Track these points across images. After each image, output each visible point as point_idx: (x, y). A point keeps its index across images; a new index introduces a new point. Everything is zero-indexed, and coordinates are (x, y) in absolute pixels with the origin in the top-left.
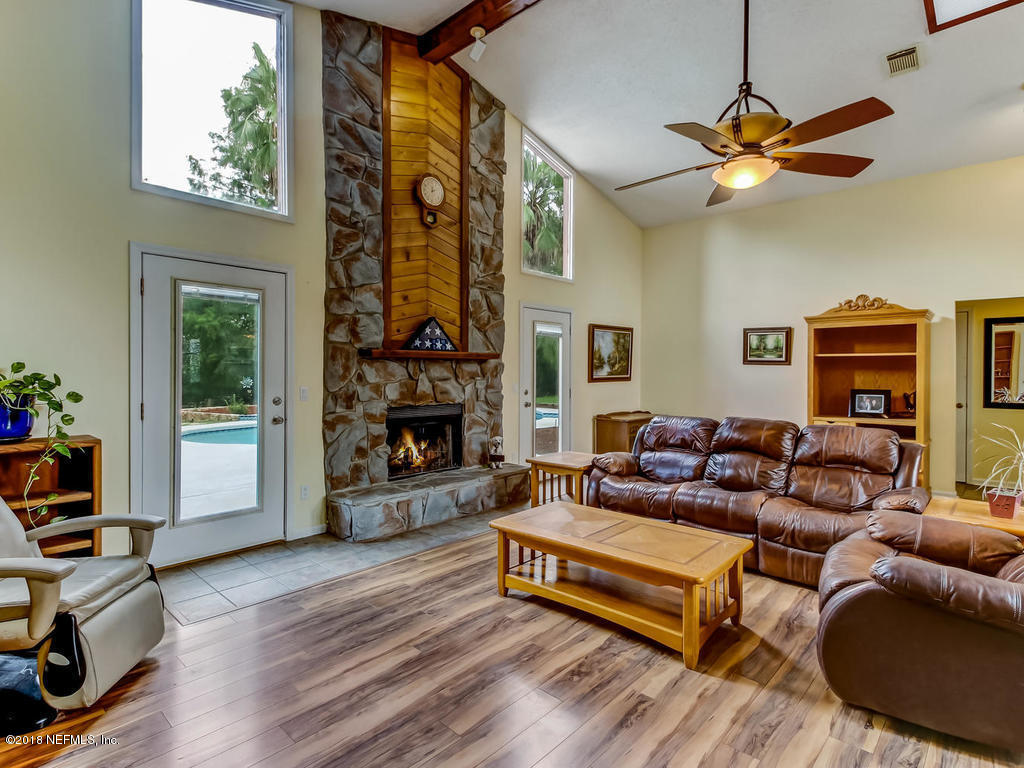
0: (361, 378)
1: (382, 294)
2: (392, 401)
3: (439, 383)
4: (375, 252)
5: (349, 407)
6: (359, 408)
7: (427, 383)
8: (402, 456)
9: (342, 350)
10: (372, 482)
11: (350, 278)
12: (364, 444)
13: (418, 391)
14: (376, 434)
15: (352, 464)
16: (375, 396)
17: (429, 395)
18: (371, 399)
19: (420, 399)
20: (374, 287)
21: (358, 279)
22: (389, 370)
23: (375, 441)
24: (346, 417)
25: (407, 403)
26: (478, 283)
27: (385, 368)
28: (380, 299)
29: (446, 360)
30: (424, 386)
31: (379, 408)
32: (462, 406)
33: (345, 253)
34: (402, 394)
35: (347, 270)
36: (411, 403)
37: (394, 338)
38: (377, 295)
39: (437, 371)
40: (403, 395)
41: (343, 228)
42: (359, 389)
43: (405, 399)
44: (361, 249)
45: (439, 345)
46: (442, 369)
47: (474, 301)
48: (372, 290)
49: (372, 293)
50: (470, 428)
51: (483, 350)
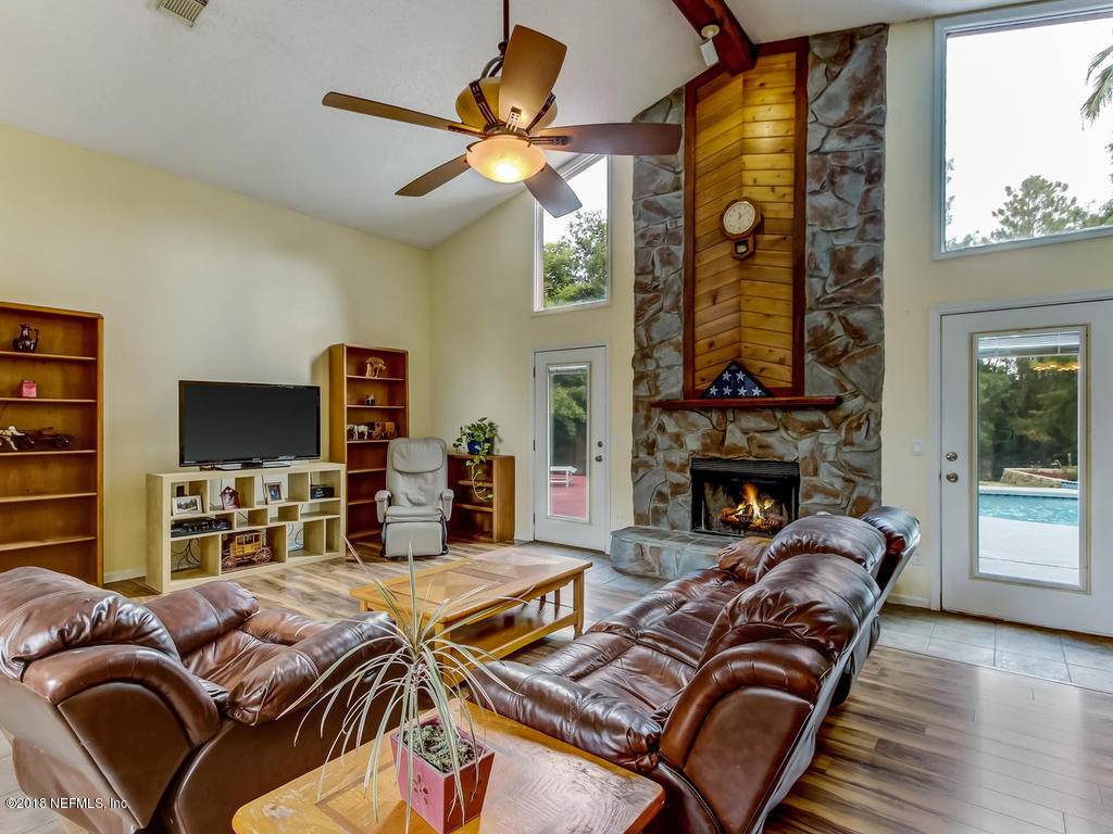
0: (661, 428)
1: (682, 347)
2: (694, 452)
3: (757, 435)
4: (675, 307)
5: (651, 453)
6: (660, 456)
7: (739, 434)
8: (741, 513)
9: (642, 402)
10: (673, 528)
11: (650, 339)
12: (666, 490)
13: (726, 443)
14: (675, 482)
15: (652, 505)
16: (674, 445)
17: (742, 448)
18: (670, 448)
19: (728, 452)
20: (672, 341)
21: (656, 337)
22: (690, 420)
23: (677, 489)
24: (647, 462)
25: (712, 454)
26: (823, 303)
27: (686, 418)
28: (680, 351)
29: (764, 408)
30: (735, 437)
31: (679, 457)
32: (795, 464)
33: (647, 317)
34: (704, 445)
35: (647, 331)
36: (718, 455)
37: (697, 388)
38: (676, 346)
39: (750, 421)
40: (705, 447)
41: (646, 296)
42: (659, 438)
43: (708, 451)
44: (661, 310)
45: (742, 391)
46: (760, 419)
47: (815, 329)
48: (670, 344)
49: (672, 347)
50: (809, 496)
51: (831, 393)
